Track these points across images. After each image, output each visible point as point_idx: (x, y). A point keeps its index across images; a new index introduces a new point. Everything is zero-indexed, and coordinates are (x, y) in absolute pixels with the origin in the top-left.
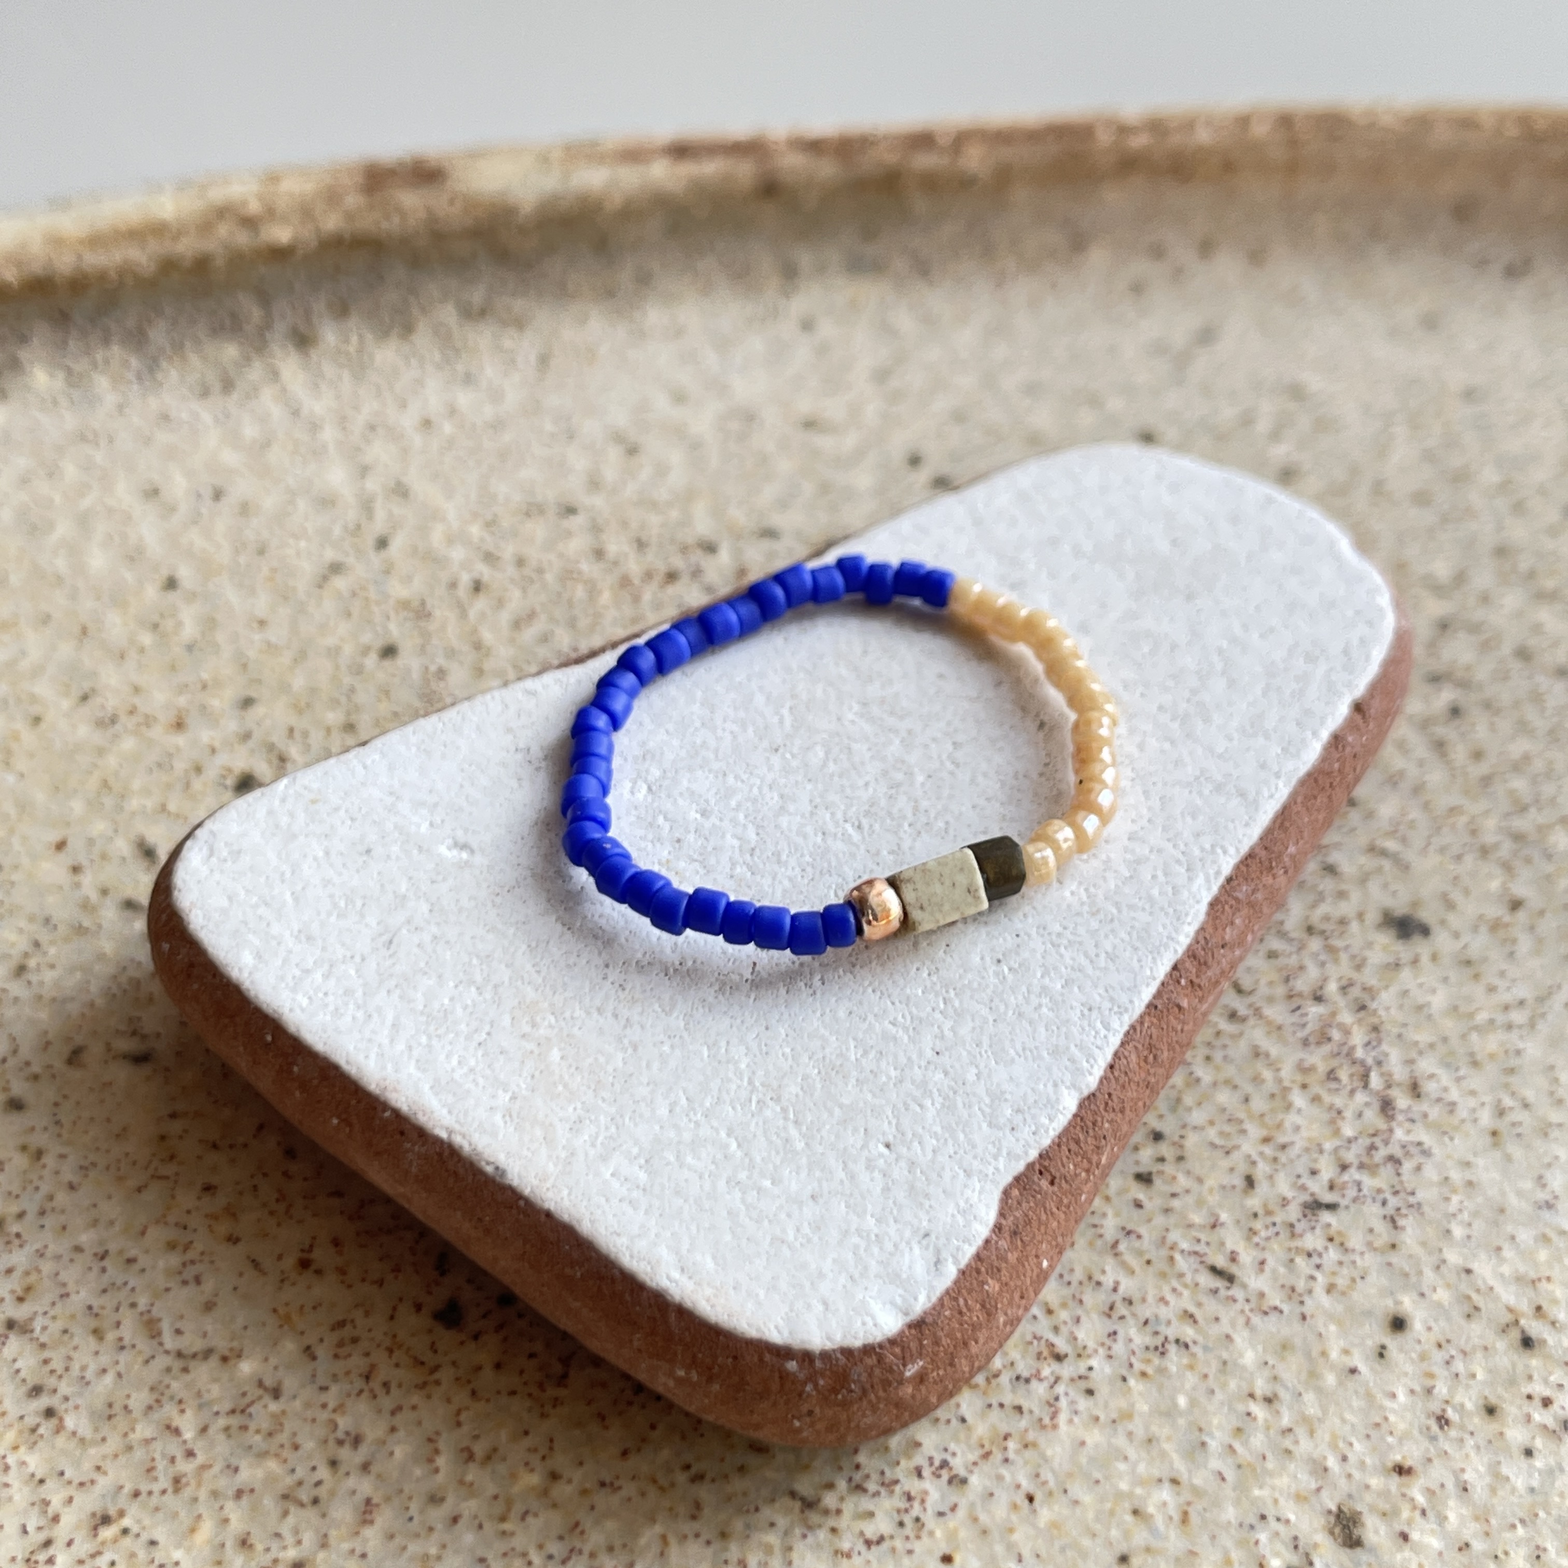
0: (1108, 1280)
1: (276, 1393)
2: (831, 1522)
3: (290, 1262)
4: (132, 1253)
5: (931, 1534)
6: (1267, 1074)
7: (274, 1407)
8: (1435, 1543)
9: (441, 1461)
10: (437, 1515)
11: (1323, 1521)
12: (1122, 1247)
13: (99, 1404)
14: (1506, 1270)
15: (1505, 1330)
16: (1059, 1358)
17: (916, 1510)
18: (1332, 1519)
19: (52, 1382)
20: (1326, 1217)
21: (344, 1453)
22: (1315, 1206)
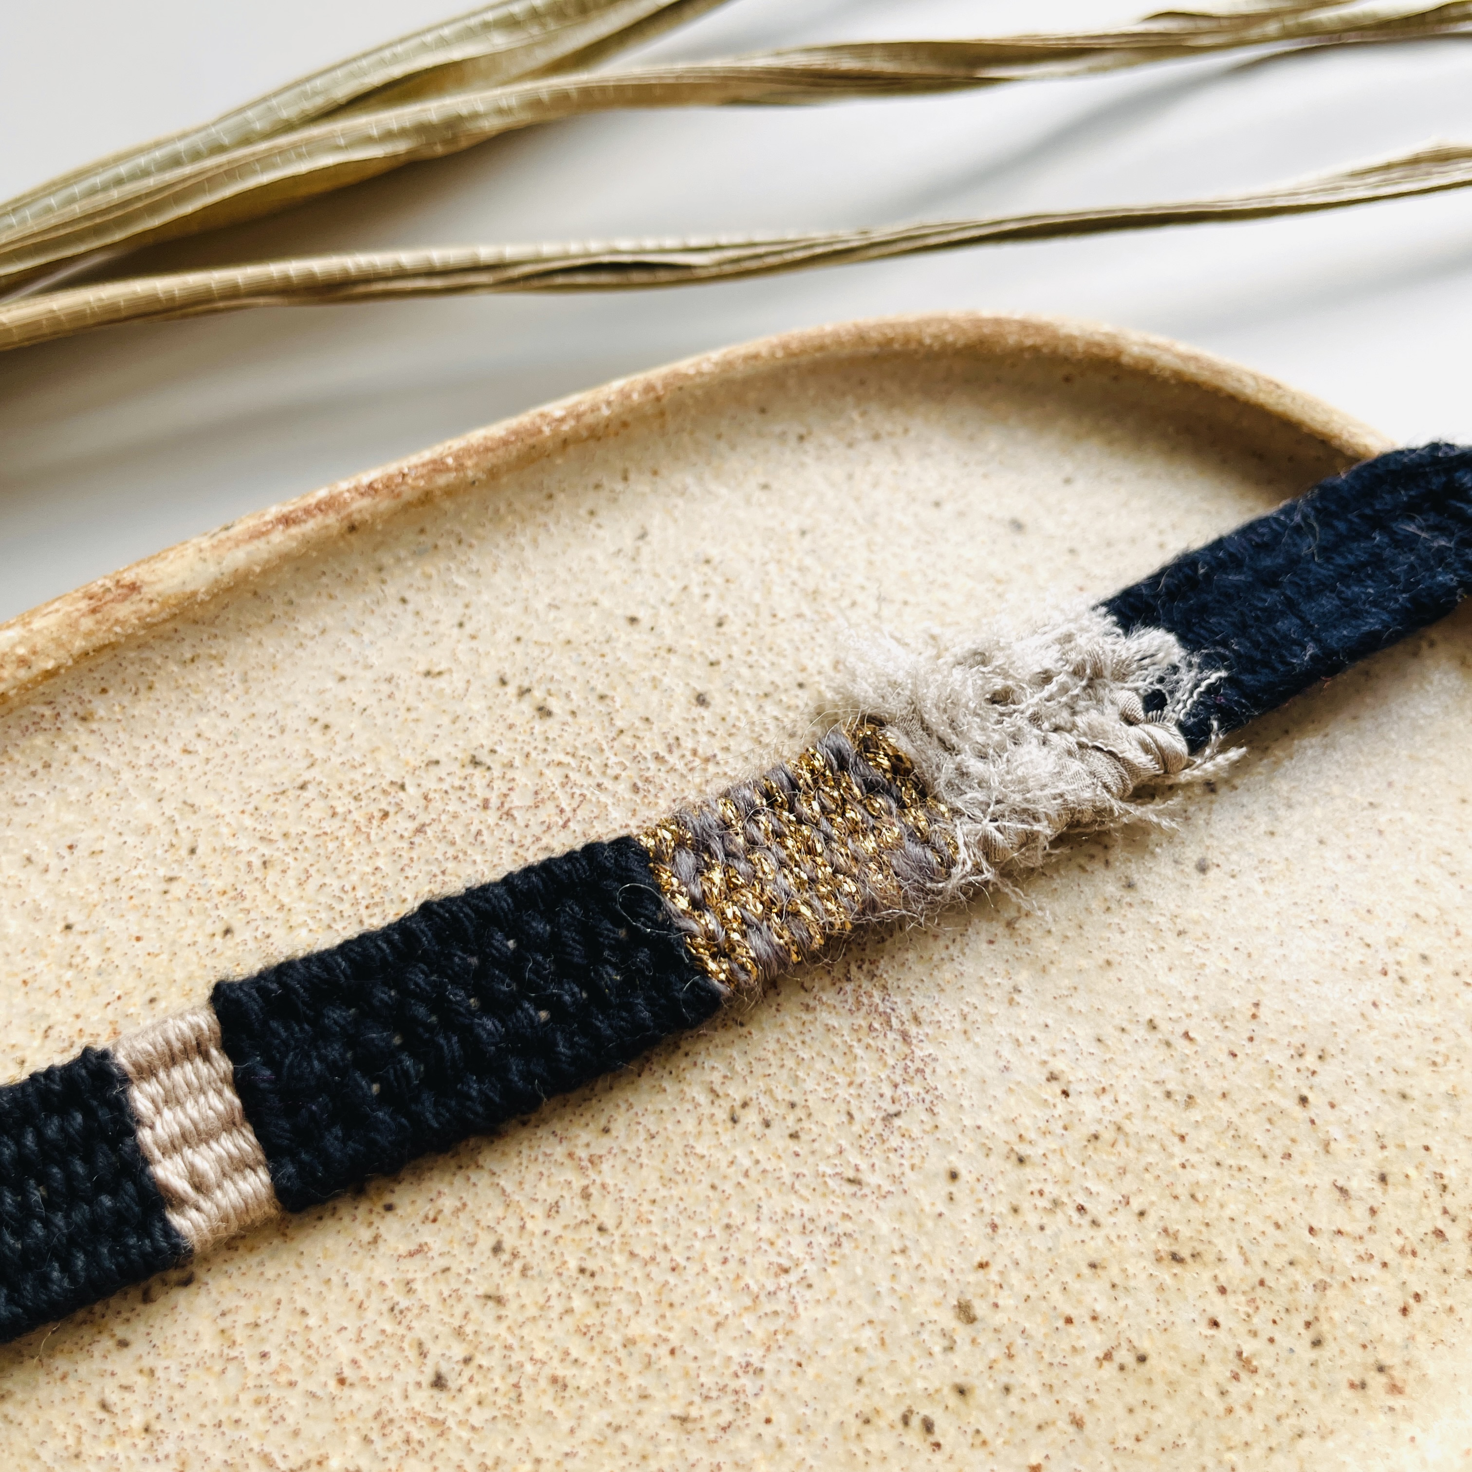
0: (796, 1211)
2: (699, 1426)
5: (755, 1409)
6: (837, 1040)
8: (1011, 1302)
12: (797, 1186)
14: (997, 1118)
16: (786, 1271)
17: (743, 1399)
20: (897, 1122)
22: (889, 1118)
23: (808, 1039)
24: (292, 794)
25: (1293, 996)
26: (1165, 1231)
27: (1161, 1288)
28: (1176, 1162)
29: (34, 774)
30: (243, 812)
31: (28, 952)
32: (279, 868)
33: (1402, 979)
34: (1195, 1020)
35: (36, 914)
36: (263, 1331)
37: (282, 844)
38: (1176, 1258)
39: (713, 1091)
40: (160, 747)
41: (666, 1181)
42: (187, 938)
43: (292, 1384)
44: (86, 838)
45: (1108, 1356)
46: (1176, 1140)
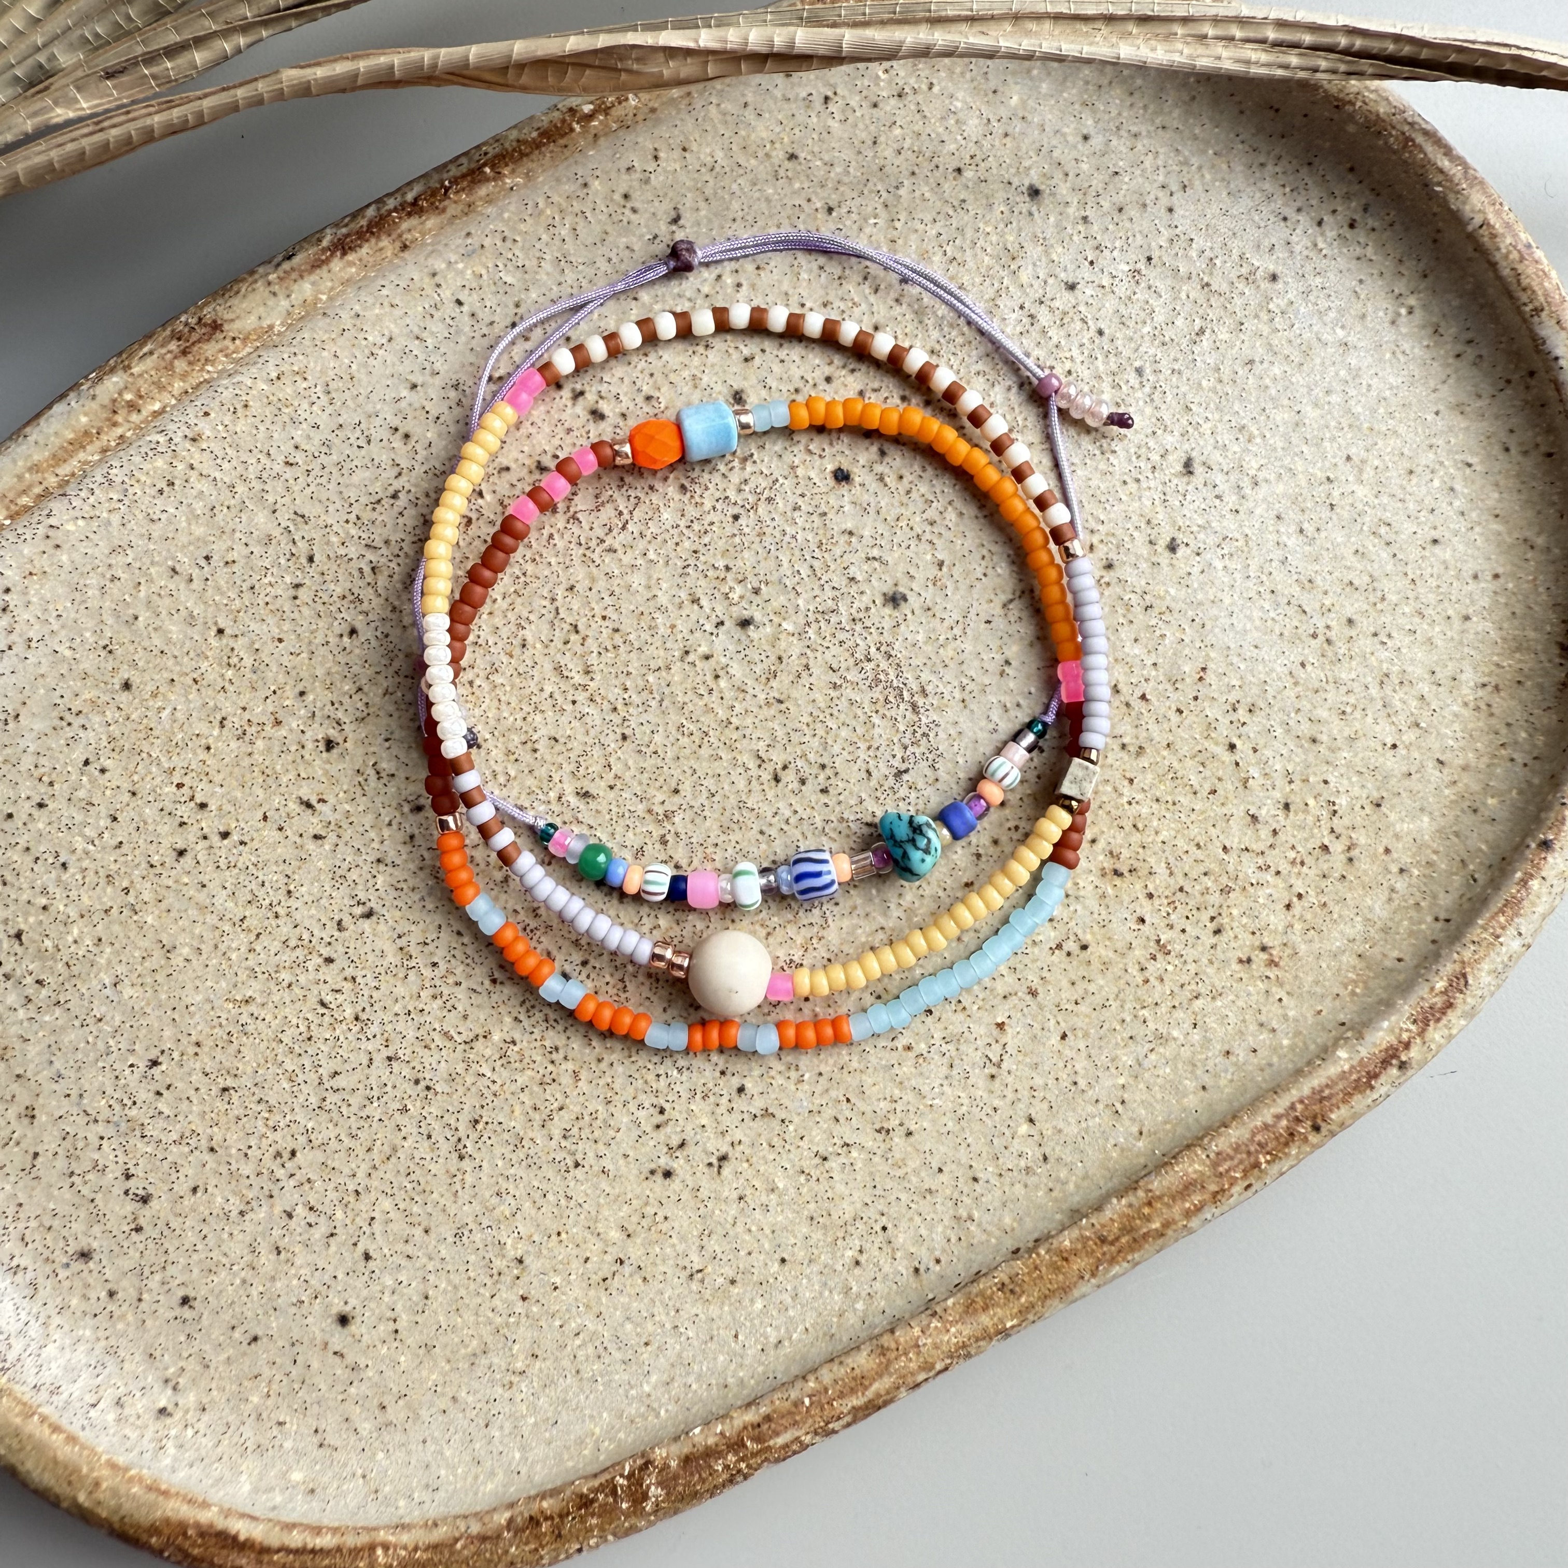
1: (514, 1042)
3: (487, 983)
4: (421, 1006)
7: (516, 1049)
9: (594, 1043)
10: (604, 1065)
13: (446, 1076)
19: (420, 1075)
20: (906, 777)
21: (554, 1056)
22: (899, 774)
23: (836, 713)
24: (386, 502)
25: (1235, 660)
26: (1111, 853)
27: (1103, 896)
28: (1125, 799)
29: (161, 492)
30: (347, 522)
31: (192, 654)
32: (386, 573)
33: (1328, 641)
34: (1152, 683)
35: (191, 620)
36: (431, 947)
37: (384, 551)
38: (1117, 873)
39: (759, 757)
40: (264, 460)
41: (725, 830)
42: (320, 639)
43: (458, 984)
44: (218, 549)
45: (1059, 947)
46: (1126, 783)
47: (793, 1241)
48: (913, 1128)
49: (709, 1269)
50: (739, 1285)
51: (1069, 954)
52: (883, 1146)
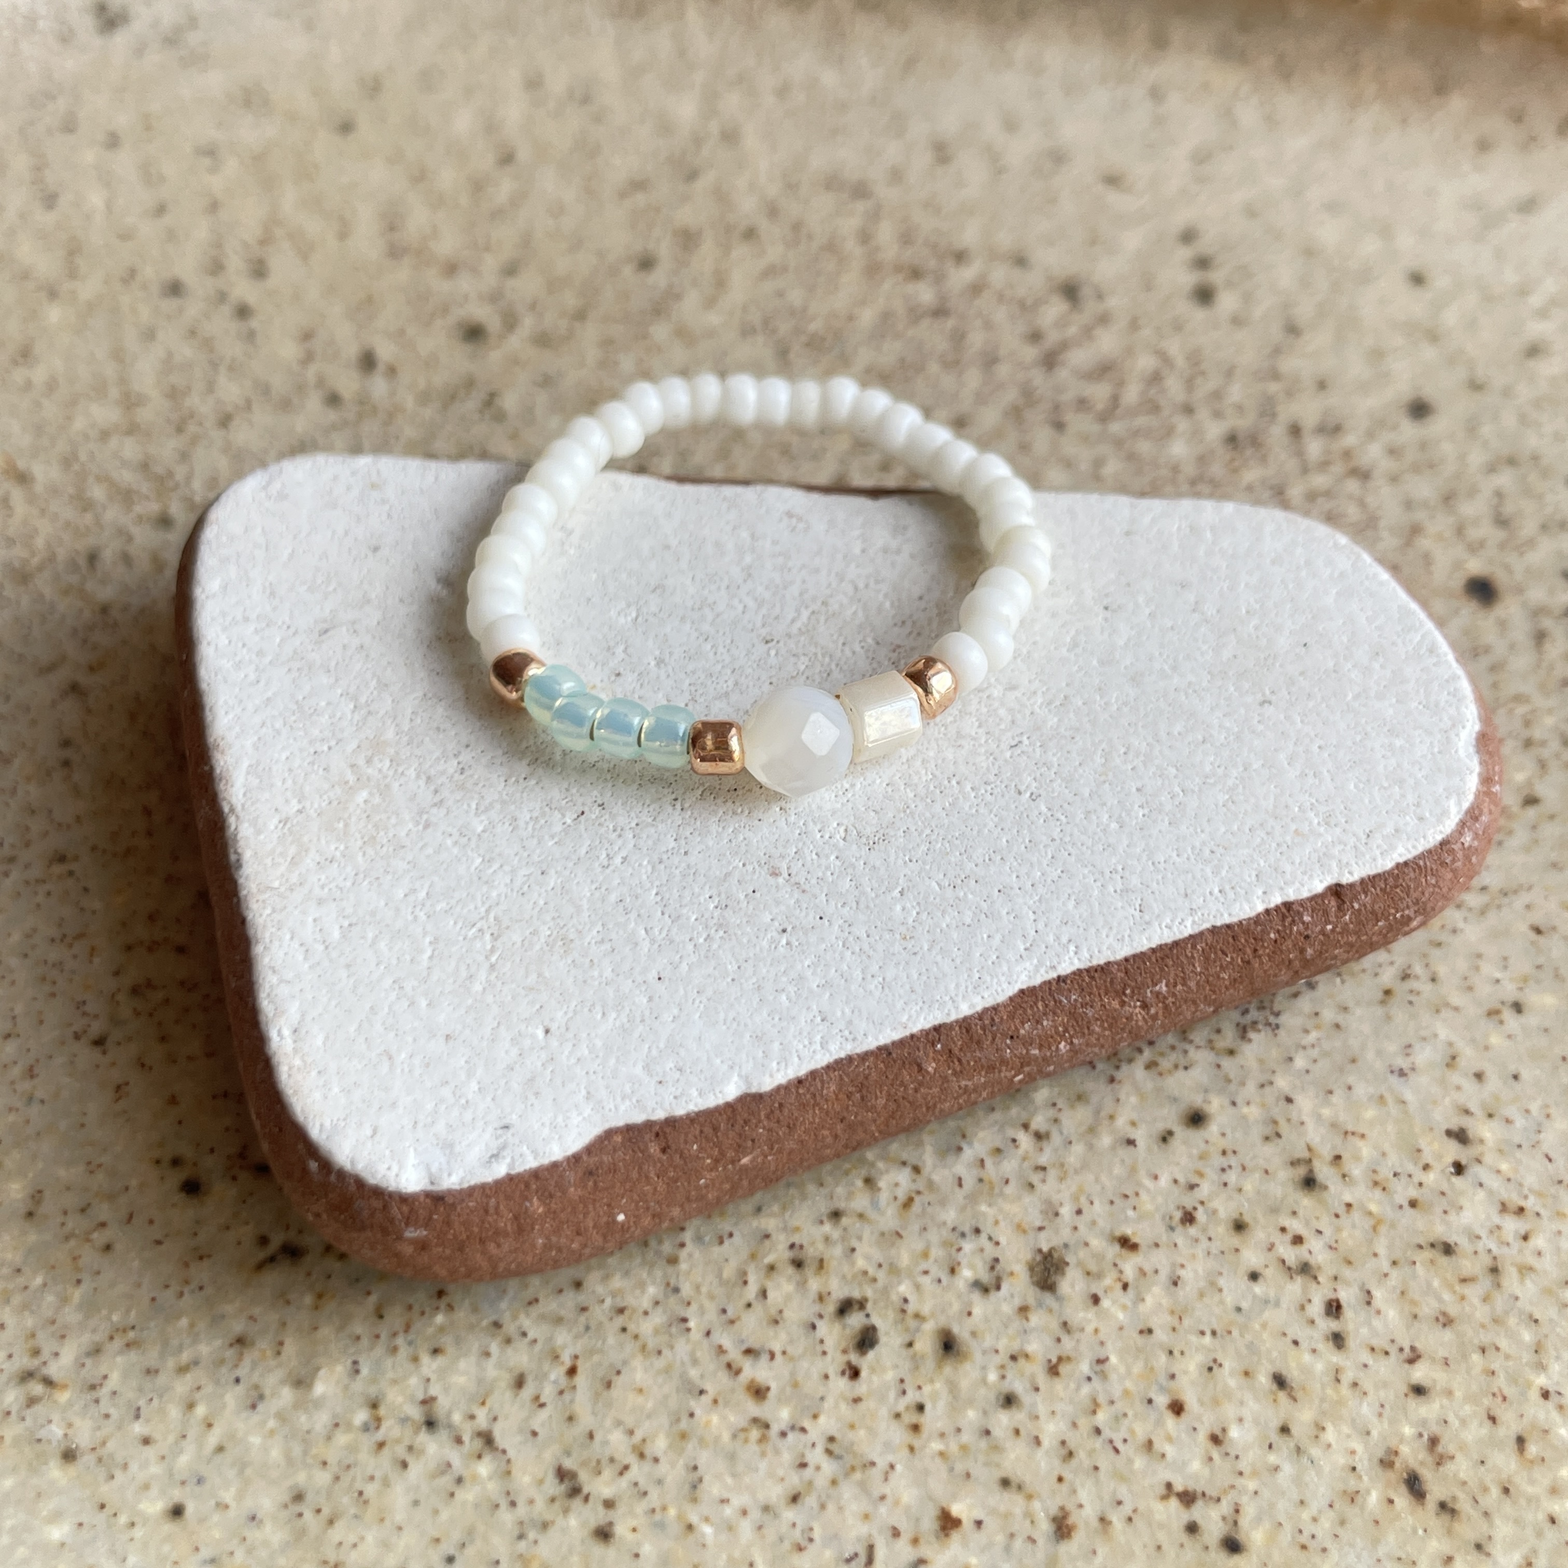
11: (1029, 1256)
15: (1294, 1163)
18: (1039, 1258)
47: (228, 1496)
48: (621, 1530)
49: (63, 1397)
50: (73, 1470)
51: (1192, 1528)
52: (540, 1504)
